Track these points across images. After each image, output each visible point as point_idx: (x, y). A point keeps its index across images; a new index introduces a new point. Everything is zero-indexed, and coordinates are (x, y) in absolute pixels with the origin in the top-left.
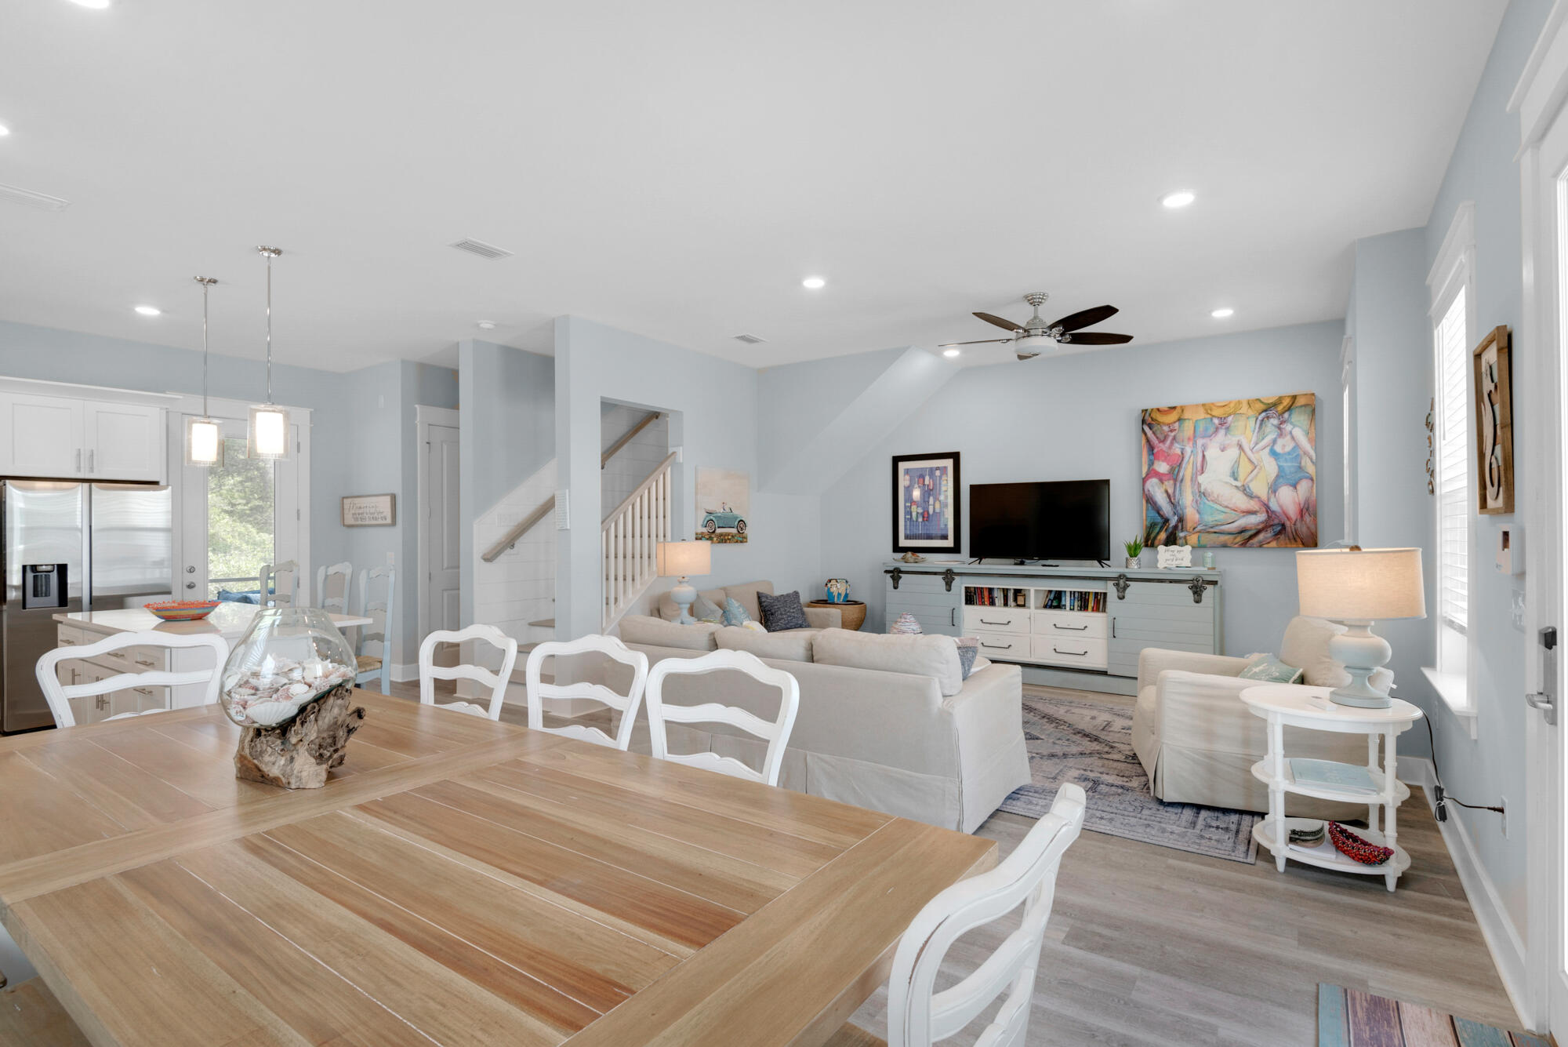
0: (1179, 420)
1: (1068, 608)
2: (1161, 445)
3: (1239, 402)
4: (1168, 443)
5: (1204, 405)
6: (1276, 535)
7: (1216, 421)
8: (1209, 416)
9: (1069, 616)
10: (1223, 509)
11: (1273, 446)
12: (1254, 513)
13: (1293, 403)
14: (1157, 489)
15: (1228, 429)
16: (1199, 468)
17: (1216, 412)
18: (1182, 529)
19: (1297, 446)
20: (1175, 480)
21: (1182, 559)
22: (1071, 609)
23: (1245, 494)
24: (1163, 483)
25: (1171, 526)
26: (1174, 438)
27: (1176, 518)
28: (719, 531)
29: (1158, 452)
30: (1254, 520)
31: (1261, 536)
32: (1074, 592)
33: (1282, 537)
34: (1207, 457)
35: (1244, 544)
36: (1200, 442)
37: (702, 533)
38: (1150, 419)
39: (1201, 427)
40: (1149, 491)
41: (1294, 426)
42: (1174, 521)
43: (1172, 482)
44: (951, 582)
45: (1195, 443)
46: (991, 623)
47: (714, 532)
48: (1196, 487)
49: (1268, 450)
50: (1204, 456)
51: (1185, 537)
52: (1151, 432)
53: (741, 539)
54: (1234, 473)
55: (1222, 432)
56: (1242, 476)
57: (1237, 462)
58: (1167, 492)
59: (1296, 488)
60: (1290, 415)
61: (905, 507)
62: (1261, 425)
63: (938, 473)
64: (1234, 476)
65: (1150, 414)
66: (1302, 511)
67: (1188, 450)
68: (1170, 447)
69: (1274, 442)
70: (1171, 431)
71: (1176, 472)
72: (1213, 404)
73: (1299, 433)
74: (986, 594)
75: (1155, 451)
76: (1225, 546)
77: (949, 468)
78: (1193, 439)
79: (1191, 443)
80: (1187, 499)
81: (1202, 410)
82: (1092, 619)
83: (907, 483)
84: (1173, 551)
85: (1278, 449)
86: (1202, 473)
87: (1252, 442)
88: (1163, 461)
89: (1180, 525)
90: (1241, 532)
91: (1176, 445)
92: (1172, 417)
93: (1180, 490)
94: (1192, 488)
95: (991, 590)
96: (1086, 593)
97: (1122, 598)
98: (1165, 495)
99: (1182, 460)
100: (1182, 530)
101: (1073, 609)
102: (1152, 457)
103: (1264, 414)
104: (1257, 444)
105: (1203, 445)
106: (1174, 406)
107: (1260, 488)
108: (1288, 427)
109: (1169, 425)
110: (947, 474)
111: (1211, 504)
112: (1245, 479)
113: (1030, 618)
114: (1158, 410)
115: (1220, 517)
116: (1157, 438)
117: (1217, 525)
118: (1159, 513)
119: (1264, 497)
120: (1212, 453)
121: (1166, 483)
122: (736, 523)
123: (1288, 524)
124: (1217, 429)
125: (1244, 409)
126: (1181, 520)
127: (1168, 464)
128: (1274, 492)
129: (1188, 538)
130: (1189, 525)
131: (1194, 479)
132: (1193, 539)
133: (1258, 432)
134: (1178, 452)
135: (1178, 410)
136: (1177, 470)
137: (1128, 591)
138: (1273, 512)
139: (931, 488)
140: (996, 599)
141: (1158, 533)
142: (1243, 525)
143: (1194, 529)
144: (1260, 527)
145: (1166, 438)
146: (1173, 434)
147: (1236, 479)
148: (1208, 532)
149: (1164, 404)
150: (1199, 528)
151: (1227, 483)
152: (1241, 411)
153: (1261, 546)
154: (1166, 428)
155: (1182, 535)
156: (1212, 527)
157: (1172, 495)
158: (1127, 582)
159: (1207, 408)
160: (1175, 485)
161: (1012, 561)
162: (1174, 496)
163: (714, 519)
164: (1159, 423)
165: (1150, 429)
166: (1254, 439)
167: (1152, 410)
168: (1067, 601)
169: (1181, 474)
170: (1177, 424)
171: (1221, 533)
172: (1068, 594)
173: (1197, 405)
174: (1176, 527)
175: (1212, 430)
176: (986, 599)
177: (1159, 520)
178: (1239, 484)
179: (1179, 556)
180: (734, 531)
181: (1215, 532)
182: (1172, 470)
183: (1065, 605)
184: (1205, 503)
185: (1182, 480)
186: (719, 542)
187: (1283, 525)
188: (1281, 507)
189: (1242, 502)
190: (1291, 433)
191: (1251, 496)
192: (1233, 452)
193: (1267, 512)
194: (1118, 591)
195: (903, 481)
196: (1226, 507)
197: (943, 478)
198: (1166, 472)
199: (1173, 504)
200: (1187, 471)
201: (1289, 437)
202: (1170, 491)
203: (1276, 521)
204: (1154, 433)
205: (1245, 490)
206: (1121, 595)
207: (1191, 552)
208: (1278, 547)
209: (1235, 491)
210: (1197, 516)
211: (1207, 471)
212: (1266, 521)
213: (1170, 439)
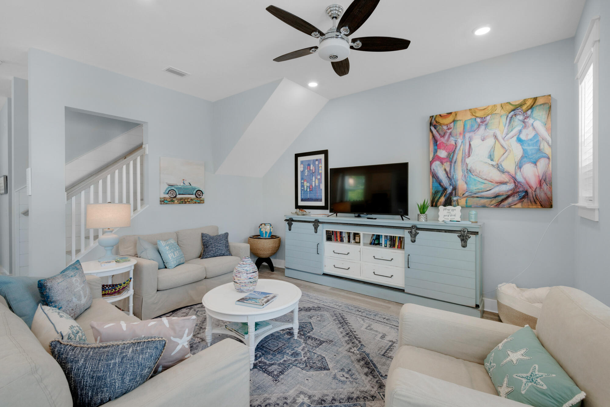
0: (454, 121)
1: (383, 246)
2: (442, 139)
3: (495, 106)
4: (446, 137)
6: (521, 199)
7: (479, 120)
8: (474, 117)
9: (384, 251)
10: (483, 181)
11: (519, 135)
12: (504, 183)
13: (534, 103)
14: (439, 168)
15: (487, 125)
16: (467, 153)
17: (479, 114)
18: (455, 195)
19: (537, 135)
20: (451, 162)
21: (455, 216)
22: (385, 246)
23: (499, 171)
24: (443, 164)
25: (448, 193)
26: (450, 134)
27: (451, 187)
28: (178, 196)
29: (440, 143)
30: (505, 188)
31: (510, 200)
32: (387, 236)
33: (526, 200)
34: (472, 145)
35: (498, 205)
36: (468, 135)
37: (164, 198)
38: (435, 122)
39: (468, 126)
40: (434, 170)
41: (535, 120)
42: (450, 189)
43: (449, 163)
44: (317, 228)
45: (464, 137)
46: (339, 253)
47: (175, 197)
48: (464, 166)
49: (515, 138)
50: (470, 145)
51: (457, 200)
52: (436, 131)
53: (199, 201)
54: (490, 156)
55: (482, 128)
56: (496, 158)
57: (493, 148)
58: (445, 170)
59: (536, 165)
60: (532, 112)
61: (301, 183)
62: (510, 120)
63: (317, 163)
64: (491, 158)
65: (435, 119)
66: (540, 181)
67: (460, 141)
68: (448, 140)
69: (520, 132)
70: (448, 129)
71: (451, 157)
72: (476, 108)
73: (538, 125)
74: (338, 234)
75: (438, 143)
76: (484, 206)
77: (322, 160)
79: (461, 137)
80: (459, 175)
81: (469, 113)
82: (397, 254)
83: (302, 169)
84: (449, 210)
85: (523, 137)
86: (469, 156)
87: (504, 133)
88: (443, 150)
89: (454, 192)
90: (496, 197)
91: (452, 138)
93: (454, 169)
94: (462, 167)
95: (341, 233)
96: (394, 236)
97: (414, 241)
98: (444, 172)
99: (456, 148)
101: (386, 247)
102: (436, 147)
103: (512, 113)
104: (507, 134)
105: (470, 137)
106: (450, 112)
107: (510, 166)
108: (530, 121)
109: (447, 125)
110: (321, 163)
111: (475, 177)
112: (498, 160)
113: (360, 251)
114: (440, 115)
115: (482, 186)
116: (439, 134)
117: (479, 192)
118: (440, 184)
119: (512, 172)
120: (476, 142)
121: (445, 164)
122: (195, 192)
123: (530, 191)
124: (479, 125)
126: (455, 189)
127: (446, 152)
128: (520, 168)
129: (459, 201)
130: (460, 192)
131: (463, 161)
132: (463, 201)
133: (509, 126)
134: (453, 143)
135: (453, 115)
136: (452, 155)
137: (418, 236)
138: (519, 182)
139: (314, 172)
140: (344, 238)
141: (440, 198)
142: (497, 192)
143: (463, 195)
144: (509, 193)
145: (445, 134)
146: (450, 131)
147: (492, 160)
148: (473, 197)
149: (444, 112)
150: (467, 194)
151: (486, 163)
152: (496, 112)
153: (510, 207)
154: (445, 128)
155: (455, 199)
156: (475, 194)
157: (448, 172)
158: (417, 231)
159: (472, 111)
160: (451, 165)
161: (353, 215)
162: (450, 172)
163: (175, 189)
164: (441, 124)
165: (435, 128)
166: (505, 131)
167: (436, 115)
168: (383, 241)
169: (455, 158)
170: (452, 124)
171: (481, 197)
172: (383, 237)
173: (466, 110)
174: (451, 194)
175: (476, 126)
176: (338, 238)
177: (440, 189)
178: (494, 163)
179: (453, 213)
180: (193, 196)
181: (477, 197)
182: (449, 155)
183: (382, 244)
184: (470, 177)
185: (455, 162)
186: (180, 203)
187: (526, 192)
188: (525, 179)
189: (497, 176)
190: (532, 125)
191: (503, 172)
192: (490, 141)
193: (515, 182)
194: (411, 236)
195: (300, 168)
196: (485, 179)
197: (319, 166)
198: (445, 157)
199: (450, 179)
200: (459, 156)
201: (531, 128)
202: (448, 169)
203: (521, 189)
204: (437, 131)
205: (498, 167)
206: (413, 239)
207: (461, 211)
208: (523, 208)
209: (492, 168)
210: (465, 186)
211: (472, 155)
212: (514, 189)
213: (448, 134)
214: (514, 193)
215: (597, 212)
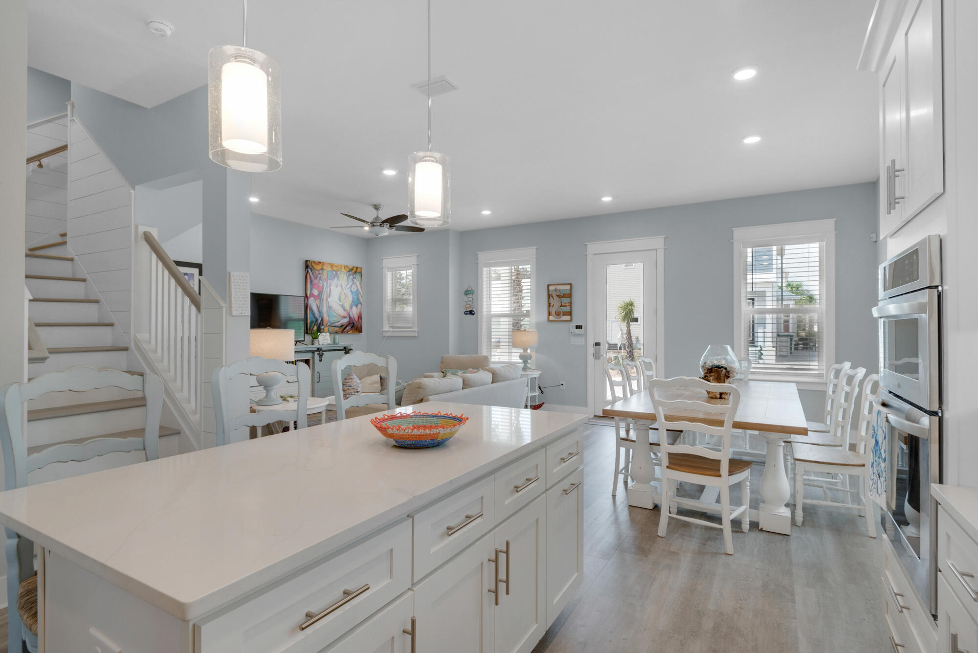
0: (322, 269)
2: (315, 280)
3: (341, 266)
4: (318, 280)
5: (330, 264)
6: (352, 328)
7: (334, 273)
8: (332, 270)
10: (336, 315)
11: (351, 288)
12: (345, 317)
13: (356, 270)
14: (313, 303)
15: (338, 277)
16: (328, 294)
17: (334, 268)
19: (357, 289)
20: (320, 300)
21: (327, 340)
23: (343, 309)
24: (316, 301)
26: (320, 278)
27: (320, 319)
29: (314, 284)
30: (346, 321)
31: (347, 328)
33: (353, 328)
34: (332, 290)
35: (342, 332)
36: (329, 281)
38: (311, 266)
39: (329, 275)
40: (310, 304)
41: (357, 280)
42: (319, 321)
43: (319, 300)
48: (327, 304)
49: (349, 289)
50: (330, 289)
52: (311, 273)
54: (339, 298)
55: (336, 278)
56: (342, 300)
57: (341, 293)
58: (317, 305)
59: (357, 307)
60: (355, 275)
62: (348, 278)
64: (340, 300)
65: (309, 263)
66: (358, 317)
67: (325, 285)
68: (318, 283)
69: (351, 286)
70: (319, 274)
73: (358, 283)
75: (313, 283)
76: (337, 332)
78: (327, 280)
79: (326, 283)
80: (324, 310)
81: (329, 266)
86: (330, 297)
88: (316, 289)
89: (322, 322)
90: (342, 326)
91: (321, 281)
92: (319, 267)
93: (322, 305)
97: (321, 361)
98: (316, 307)
99: (323, 290)
100: (322, 325)
102: (312, 286)
103: (348, 273)
104: (347, 286)
105: (330, 283)
106: (321, 262)
107: (347, 307)
108: (355, 280)
109: (318, 270)
111: (332, 312)
112: (343, 302)
114: (314, 262)
115: (335, 319)
116: (314, 276)
118: (314, 316)
119: (348, 311)
120: (333, 288)
121: (317, 300)
124: (335, 276)
125: (343, 270)
126: (322, 320)
127: (318, 291)
128: (351, 308)
130: (325, 322)
131: (327, 300)
132: (326, 329)
133: (347, 281)
134: (321, 285)
135: (322, 264)
136: (321, 294)
137: (323, 356)
138: (351, 317)
141: (314, 327)
142: (342, 323)
143: (327, 324)
144: (347, 324)
145: (317, 276)
146: (319, 276)
147: (340, 301)
148: (332, 326)
149: (317, 259)
150: (329, 324)
151: (337, 303)
153: (347, 333)
154: (317, 272)
155: (322, 327)
156: (333, 324)
157: (319, 307)
158: (322, 352)
159: (332, 265)
160: (320, 302)
164: (314, 269)
165: (311, 271)
166: (346, 284)
167: (312, 261)
169: (322, 297)
170: (321, 271)
173: (328, 263)
174: (320, 323)
175: (333, 276)
177: (314, 320)
178: (341, 304)
179: (326, 338)
181: (334, 326)
182: (319, 294)
184: (330, 312)
185: (323, 300)
187: (354, 323)
188: (353, 315)
189: (343, 313)
190: (356, 283)
191: (345, 310)
192: (339, 288)
193: (349, 317)
194: (319, 357)
196: (337, 314)
198: (317, 295)
199: (320, 312)
200: (324, 296)
201: (355, 285)
202: (318, 305)
203: (352, 322)
204: (313, 274)
205: (343, 306)
206: (320, 359)
207: (330, 336)
208: (353, 333)
209: (340, 307)
210: (328, 318)
211: (331, 296)
212: (349, 322)
213: (318, 278)
214: (350, 323)
215: (417, 333)
